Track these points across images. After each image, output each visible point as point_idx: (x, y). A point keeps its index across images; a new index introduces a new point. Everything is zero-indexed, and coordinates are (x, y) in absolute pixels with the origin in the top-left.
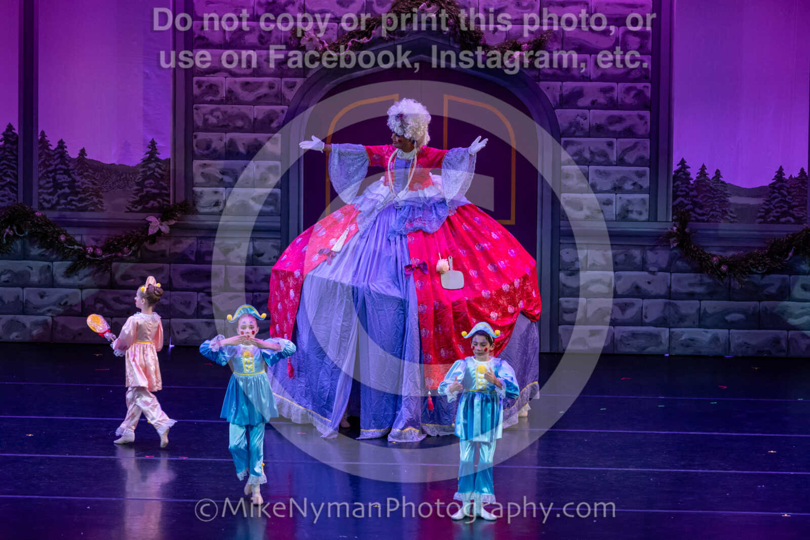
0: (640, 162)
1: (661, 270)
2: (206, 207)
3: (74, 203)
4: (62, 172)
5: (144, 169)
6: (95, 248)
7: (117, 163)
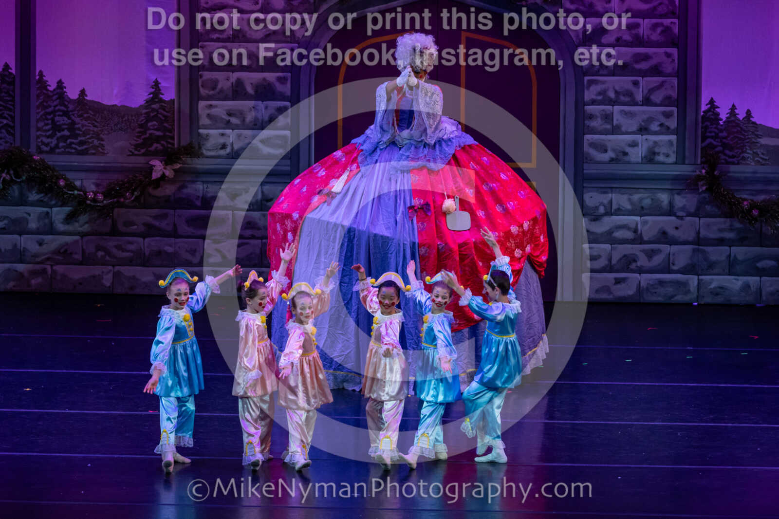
0: (667, 101)
1: (690, 215)
2: (213, 150)
3: (74, 146)
4: (61, 113)
5: (148, 110)
6: (95, 193)
7: (119, 105)
